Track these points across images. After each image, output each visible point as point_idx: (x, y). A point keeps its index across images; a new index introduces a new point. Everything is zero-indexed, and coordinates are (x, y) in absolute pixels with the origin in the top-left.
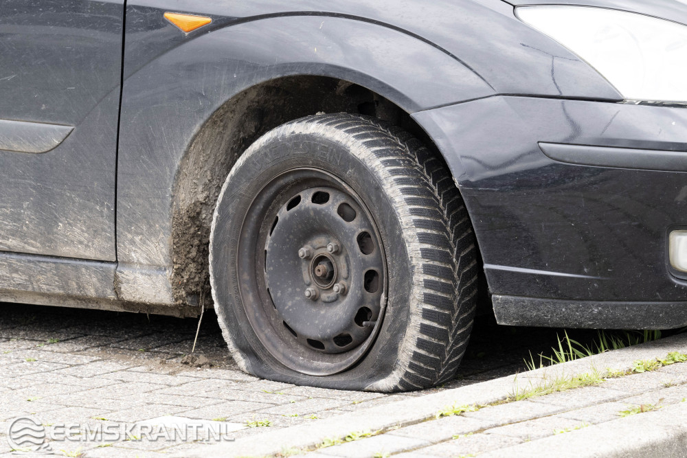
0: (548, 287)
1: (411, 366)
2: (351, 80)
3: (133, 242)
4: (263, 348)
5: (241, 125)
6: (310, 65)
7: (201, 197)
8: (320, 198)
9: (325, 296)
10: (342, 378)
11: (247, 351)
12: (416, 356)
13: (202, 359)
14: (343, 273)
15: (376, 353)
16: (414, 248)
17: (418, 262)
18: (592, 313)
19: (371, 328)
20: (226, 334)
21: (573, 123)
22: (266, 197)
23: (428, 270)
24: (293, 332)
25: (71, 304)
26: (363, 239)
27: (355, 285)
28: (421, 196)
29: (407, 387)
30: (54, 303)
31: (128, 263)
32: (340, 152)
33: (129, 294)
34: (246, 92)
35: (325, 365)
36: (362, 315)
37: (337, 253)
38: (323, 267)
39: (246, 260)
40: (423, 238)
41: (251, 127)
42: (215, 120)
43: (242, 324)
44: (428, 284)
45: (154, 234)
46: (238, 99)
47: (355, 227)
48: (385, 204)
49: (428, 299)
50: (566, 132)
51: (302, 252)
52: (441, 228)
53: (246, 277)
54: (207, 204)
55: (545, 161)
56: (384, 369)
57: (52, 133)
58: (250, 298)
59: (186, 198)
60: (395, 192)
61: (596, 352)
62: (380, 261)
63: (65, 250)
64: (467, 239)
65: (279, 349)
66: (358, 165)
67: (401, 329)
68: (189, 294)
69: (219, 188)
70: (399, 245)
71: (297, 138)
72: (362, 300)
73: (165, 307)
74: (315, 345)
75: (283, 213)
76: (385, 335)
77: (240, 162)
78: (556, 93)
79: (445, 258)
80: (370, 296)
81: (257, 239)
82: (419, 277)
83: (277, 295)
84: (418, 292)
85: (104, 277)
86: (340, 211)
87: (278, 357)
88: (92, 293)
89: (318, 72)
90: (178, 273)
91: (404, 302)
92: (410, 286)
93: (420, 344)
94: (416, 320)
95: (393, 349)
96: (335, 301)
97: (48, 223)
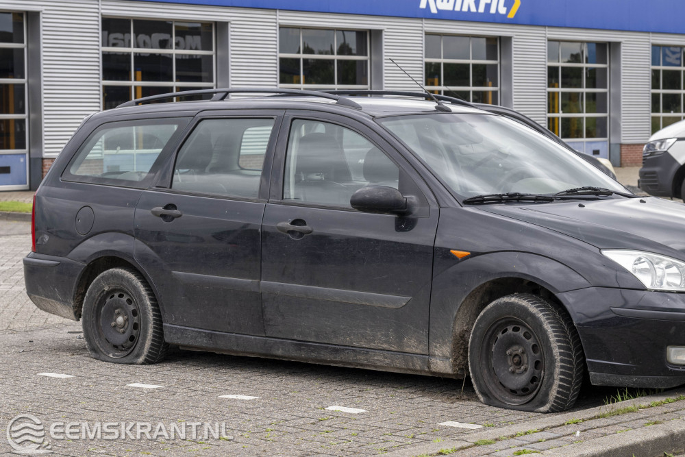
0: (614, 370)
1: (554, 402)
2: (529, 279)
3: (436, 347)
4: (491, 393)
5: (482, 298)
6: (511, 273)
7: (465, 328)
8: (516, 329)
9: (517, 371)
10: (525, 406)
11: (484, 394)
12: (557, 397)
13: (465, 397)
14: (526, 361)
15: (540, 396)
16: (556, 351)
17: (558, 358)
18: (633, 381)
19: (538, 385)
20: (475, 386)
21: (625, 300)
22: (493, 328)
23: (562, 361)
24: (504, 386)
25: (409, 372)
26: (535, 348)
27: (530, 367)
28: (559, 329)
29: (553, 411)
30: (402, 372)
31: (434, 356)
32: (525, 310)
33: (434, 368)
34: (484, 284)
35: (517, 401)
36: (533, 379)
37: (523, 353)
38: (517, 359)
39: (484, 355)
40: (560, 347)
41: (487, 299)
42: (472, 295)
43: (482, 382)
44: (562, 367)
45: (446, 343)
46: (481, 287)
47: (531, 342)
48: (544, 332)
49: (562, 373)
50: (621, 302)
51: (508, 352)
52: (568, 343)
53: (484, 362)
54: (468, 331)
55: (613, 315)
56: (543, 403)
57: (402, 300)
58: (486, 371)
59: (458, 329)
60: (548, 327)
61: (635, 397)
62: (541, 357)
63: (407, 350)
64: (579, 348)
65: (498, 393)
66: (533, 316)
67: (551, 385)
68: (459, 369)
69: (473, 324)
70: (550, 350)
71: (506, 304)
72: (534, 373)
73: (449, 374)
74: (513, 392)
75: (500, 335)
76: (543, 388)
77: (482, 313)
78: (618, 286)
79: (570, 356)
80: (537, 371)
81: (489, 346)
82: (558, 364)
83: (497, 370)
84: (557, 370)
85: (424, 361)
86: (524, 335)
87: (497, 397)
88: (418, 368)
89: (516, 276)
90: (455, 360)
91: (552, 374)
92: (554, 367)
93: (558, 392)
94: (557, 382)
95: (547, 395)
96: (522, 373)
97: (400, 338)
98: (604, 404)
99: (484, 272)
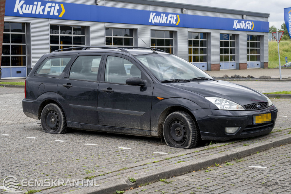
0: (209, 135)
1: (190, 145)
2: (182, 106)
3: (153, 128)
4: (170, 142)
5: (167, 112)
6: (177, 104)
7: (162, 122)
8: (178, 122)
9: (179, 135)
10: (181, 147)
11: (168, 143)
13: (162, 144)
14: (181, 132)
15: (186, 143)
16: (191, 129)
17: (191, 131)
18: (215, 138)
19: (185, 140)
20: (165, 140)
21: (212, 112)
22: (171, 122)
24: (174, 140)
25: (145, 136)
26: (184, 128)
27: (183, 134)
28: (192, 122)
29: (190, 148)
30: (142, 136)
31: (152, 131)
32: (181, 116)
33: (152, 135)
34: (168, 108)
35: (179, 145)
36: (184, 138)
37: (180, 129)
38: (178, 131)
39: (168, 130)
40: (192, 128)
41: (169, 113)
42: (164, 112)
43: (167, 139)
44: (193, 134)
45: (156, 127)
46: (167, 109)
47: (183, 126)
48: (187, 123)
49: (193, 136)
50: (211, 114)
51: (176, 129)
52: (194, 126)
53: (168, 133)
54: (163, 123)
55: (208, 118)
56: (187, 146)
57: (142, 113)
58: (169, 135)
59: (160, 122)
60: (188, 122)
61: (215, 143)
62: (186, 131)
63: (144, 129)
64: (198, 128)
65: (172, 143)
66: (183, 118)
67: (189, 140)
68: (160, 135)
69: (164, 121)
70: (189, 129)
71: (175, 114)
72: (184, 136)
73: (157, 137)
74: (177, 142)
75: (173, 124)
76: (187, 141)
77: (167, 117)
78: (210, 108)
79: (195, 131)
80: (185, 136)
81: (170, 128)
82: (191, 133)
83: (172, 135)
84: (191, 135)
85: (149, 132)
86: (181, 124)
87: (172, 144)
88: (147, 135)
89: (178, 105)
90: (159, 132)
91: (189, 136)
92: (190, 134)
93: (192, 142)
94: (191, 139)
95: (188, 143)
96: (180, 136)
97: (142, 125)
98: (206, 146)
99: (167, 104)
